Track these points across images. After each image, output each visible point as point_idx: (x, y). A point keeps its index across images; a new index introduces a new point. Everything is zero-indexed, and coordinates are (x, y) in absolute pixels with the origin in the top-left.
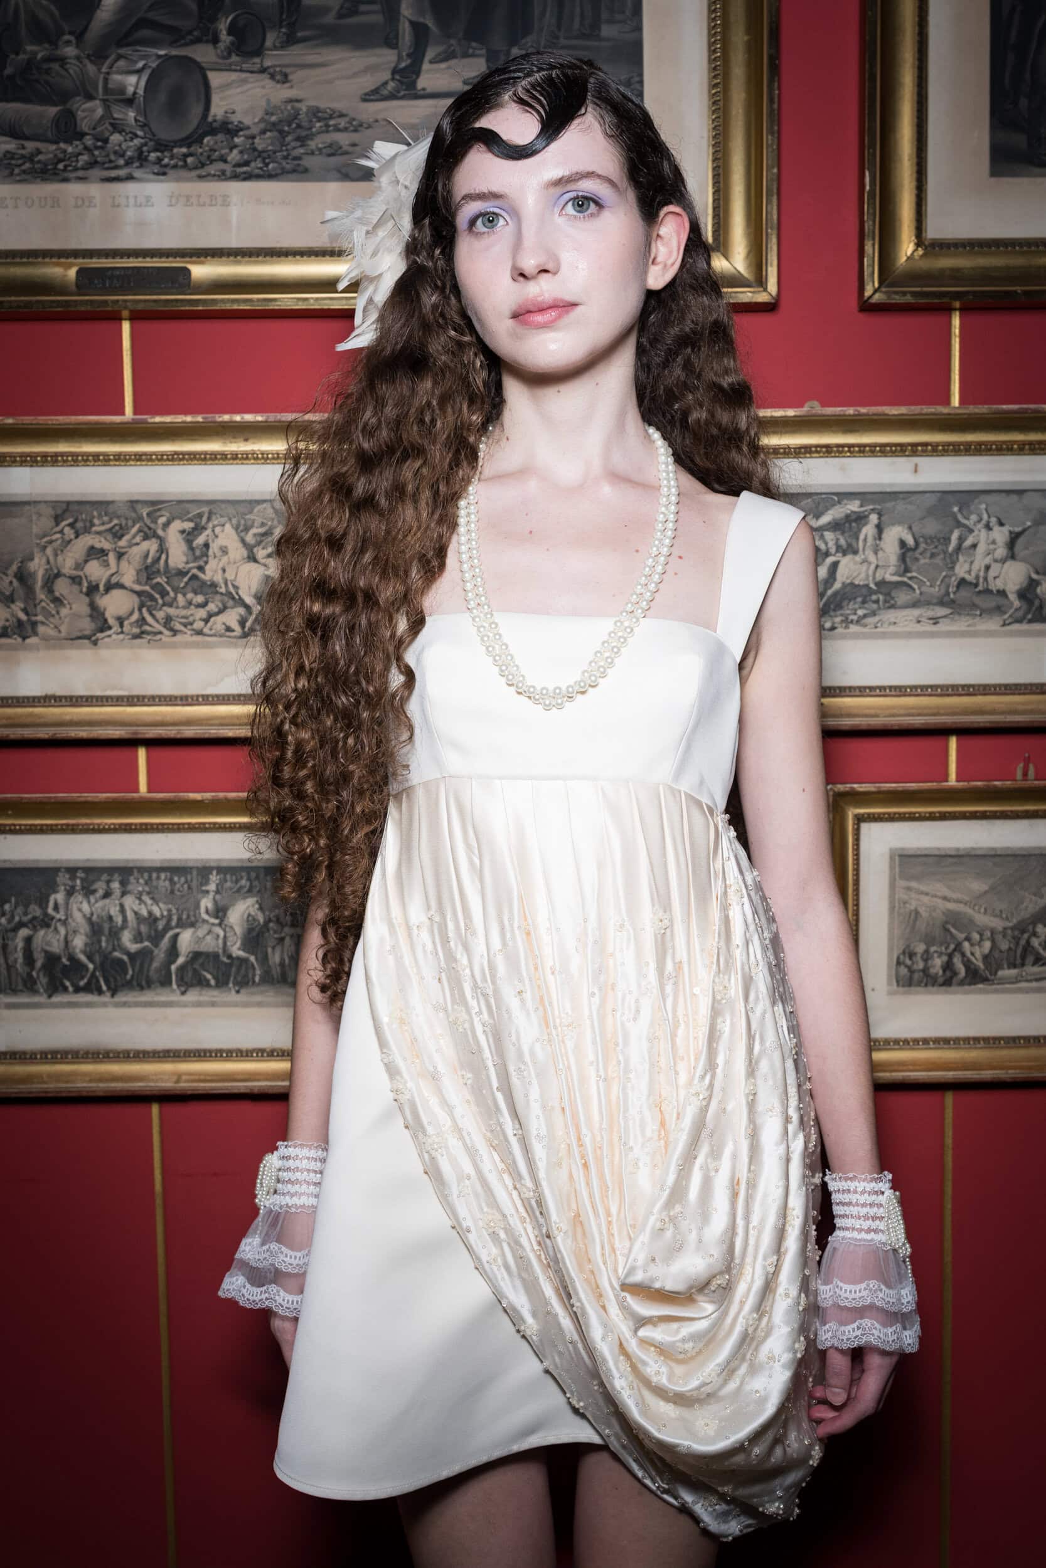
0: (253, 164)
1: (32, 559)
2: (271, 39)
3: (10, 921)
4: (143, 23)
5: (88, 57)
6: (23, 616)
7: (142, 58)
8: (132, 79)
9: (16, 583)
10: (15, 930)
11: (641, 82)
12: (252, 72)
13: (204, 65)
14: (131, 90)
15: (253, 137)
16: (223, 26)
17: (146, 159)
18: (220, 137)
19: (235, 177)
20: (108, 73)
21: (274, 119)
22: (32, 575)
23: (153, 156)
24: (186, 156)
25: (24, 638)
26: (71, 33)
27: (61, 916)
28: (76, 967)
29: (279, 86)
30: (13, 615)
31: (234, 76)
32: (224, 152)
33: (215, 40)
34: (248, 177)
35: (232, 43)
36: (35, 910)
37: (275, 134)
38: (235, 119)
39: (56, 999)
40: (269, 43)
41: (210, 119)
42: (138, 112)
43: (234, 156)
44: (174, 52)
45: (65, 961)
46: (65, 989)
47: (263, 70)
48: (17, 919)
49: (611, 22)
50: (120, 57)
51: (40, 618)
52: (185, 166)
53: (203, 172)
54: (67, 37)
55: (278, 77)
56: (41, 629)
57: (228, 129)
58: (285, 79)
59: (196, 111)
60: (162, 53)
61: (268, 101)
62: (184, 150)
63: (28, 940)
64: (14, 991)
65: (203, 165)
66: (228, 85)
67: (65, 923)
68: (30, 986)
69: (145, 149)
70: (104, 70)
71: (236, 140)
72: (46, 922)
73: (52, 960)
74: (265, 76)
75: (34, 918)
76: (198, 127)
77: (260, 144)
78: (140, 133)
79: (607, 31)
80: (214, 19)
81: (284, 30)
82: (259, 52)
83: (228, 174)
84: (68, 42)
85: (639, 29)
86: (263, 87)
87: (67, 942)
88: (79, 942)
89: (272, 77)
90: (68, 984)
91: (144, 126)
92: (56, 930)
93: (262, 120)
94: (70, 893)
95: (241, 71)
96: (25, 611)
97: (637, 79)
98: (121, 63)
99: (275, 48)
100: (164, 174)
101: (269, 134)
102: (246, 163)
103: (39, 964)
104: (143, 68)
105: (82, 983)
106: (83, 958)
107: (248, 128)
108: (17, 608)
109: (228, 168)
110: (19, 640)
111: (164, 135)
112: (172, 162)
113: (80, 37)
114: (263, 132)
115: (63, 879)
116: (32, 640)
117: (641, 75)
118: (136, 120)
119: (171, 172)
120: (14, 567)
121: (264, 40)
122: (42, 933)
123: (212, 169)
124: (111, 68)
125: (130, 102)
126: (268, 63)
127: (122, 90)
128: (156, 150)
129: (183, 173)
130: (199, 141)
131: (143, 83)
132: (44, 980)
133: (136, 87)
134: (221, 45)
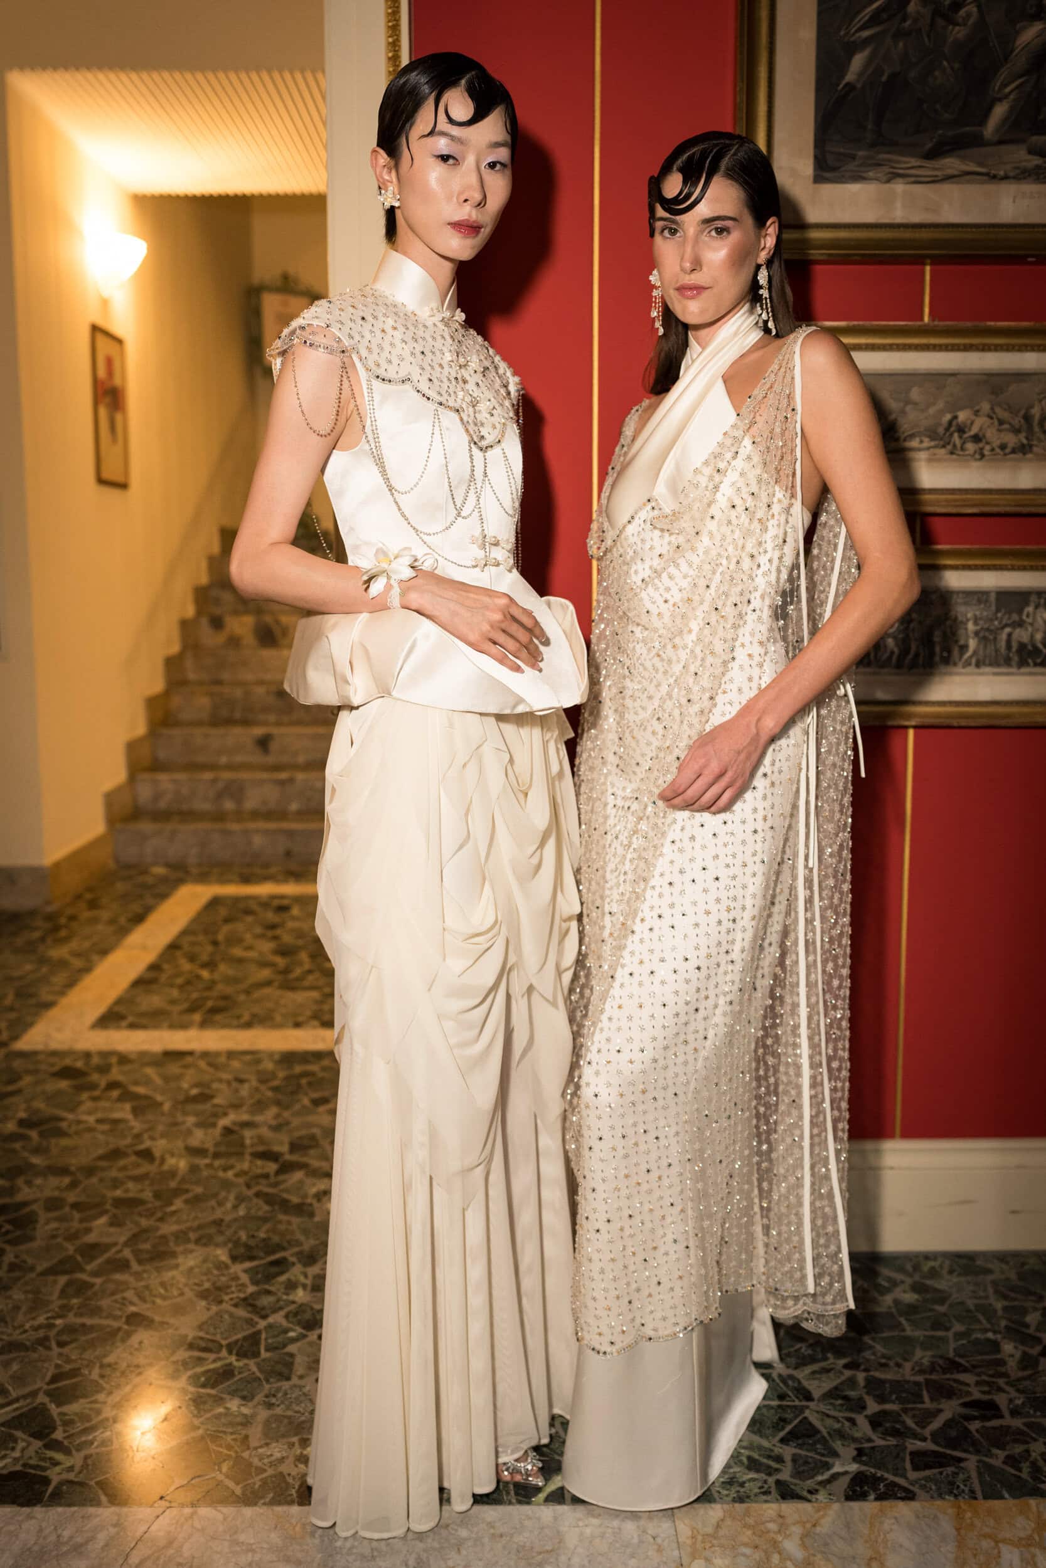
1: (1032, 407)
3: (1000, 623)
6: (1025, 441)
9: (1022, 421)
10: (1003, 628)
22: (1033, 416)
25: (1024, 454)
27: (1030, 620)
28: (1036, 651)
30: (1020, 440)
36: (1015, 617)
39: (1023, 670)
45: (1030, 647)
46: (1028, 665)
48: (1004, 622)
51: (1035, 442)
56: (1035, 449)
63: (1010, 635)
64: (998, 665)
67: (1032, 624)
68: (1008, 662)
72: (1020, 624)
73: (1022, 647)
75: (1014, 622)
87: (1032, 636)
88: (1039, 637)
90: (1030, 661)
92: (1027, 629)
94: (1037, 607)
96: (1027, 438)
103: (1014, 649)
105: (1039, 661)
106: (1040, 646)
108: (1022, 438)
110: (1021, 455)
115: (1033, 598)
116: (1029, 456)
120: (1022, 412)
122: (1018, 630)
132: (1016, 658)
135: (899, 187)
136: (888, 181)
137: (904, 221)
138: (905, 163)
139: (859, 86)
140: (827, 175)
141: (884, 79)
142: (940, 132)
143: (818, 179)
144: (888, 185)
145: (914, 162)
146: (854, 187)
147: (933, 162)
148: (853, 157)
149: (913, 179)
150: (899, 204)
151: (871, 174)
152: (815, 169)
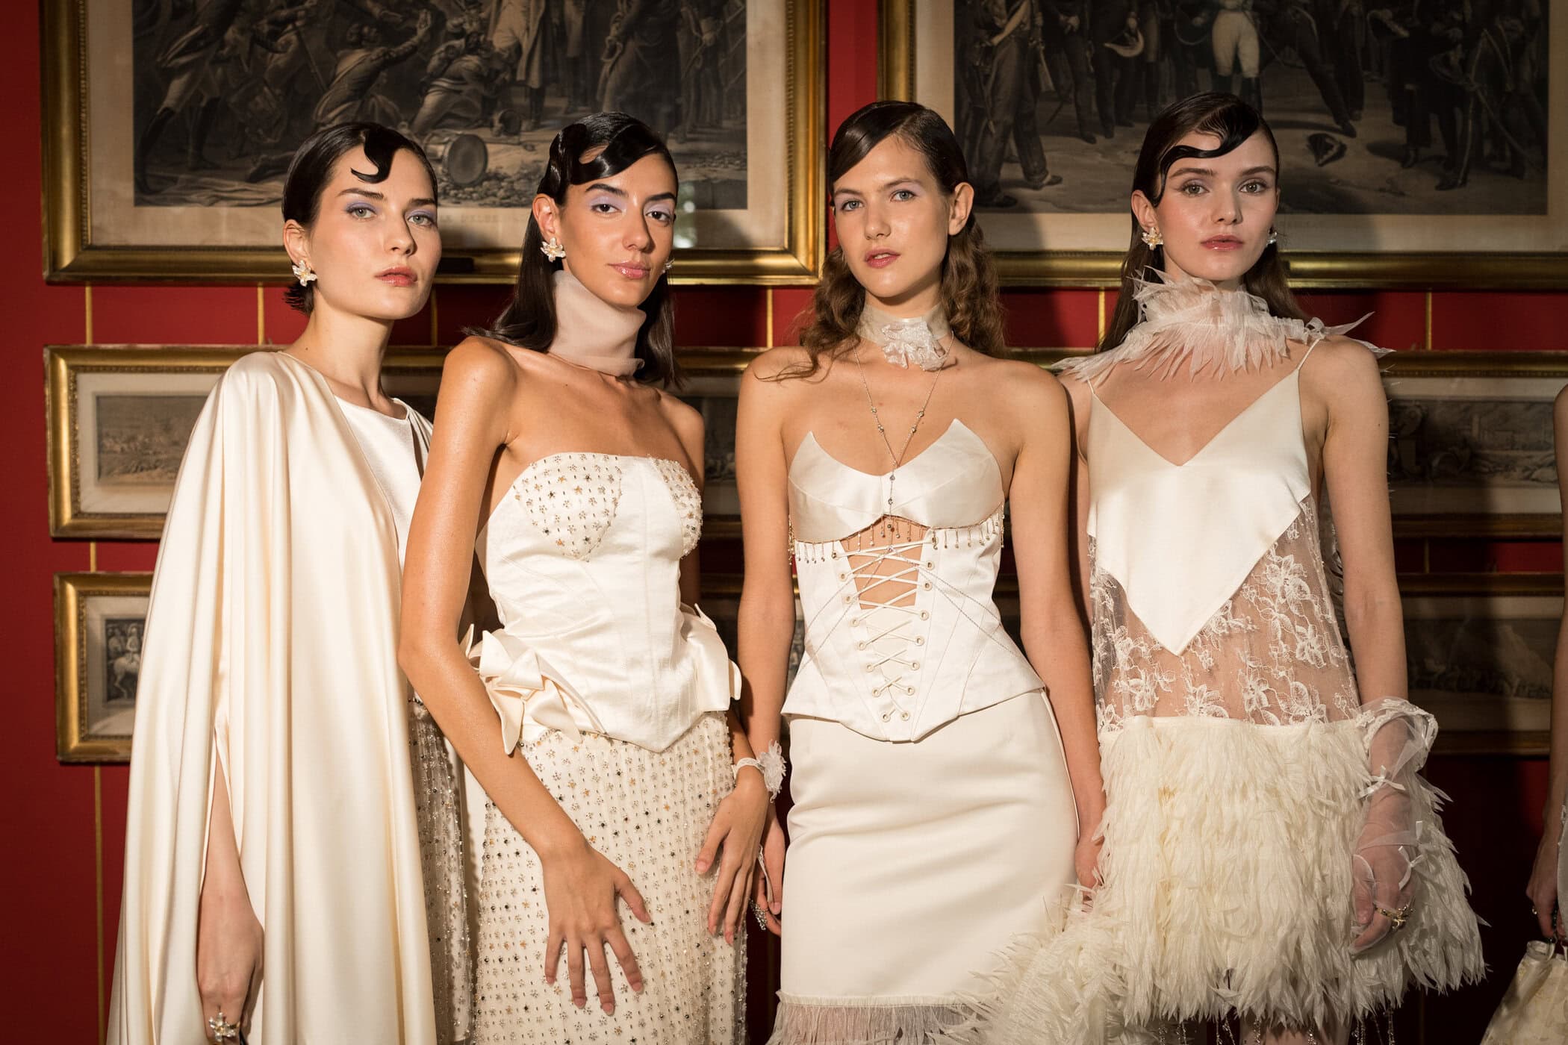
0: (512, 198)
2: (525, 125)
4: (449, 115)
5: (416, 134)
7: (448, 135)
8: (441, 148)
11: (746, 154)
12: (513, 144)
13: (485, 140)
14: (440, 154)
15: (512, 182)
16: (496, 117)
17: (448, 194)
18: (493, 182)
19: (502, 205)
20: (427, 144)
21: (525, 171)
23: (452, 192)
24: (472, 193)
26: (406, 120)
29: (529, 153)
31: (502, 147)
32: (496, 190)
33: (492, 126)
34: (509, 205)
35: (502, 128)
37: (526, 181)
38: (502, 172)
40: (523, 128)
41: (487, 171)
42: (444, 166)
43: (501, 193)
44: (467, 132)
47: (520, 144)
49: (729, 118)
50: (434, 135)
52: (472, 199)
53: (482, 202)
54: (403, 123)
55: (529, 148)
57: (497, 177)
58: (533, 149)
59: (479, 166)
60: (460, 132)
61: (522, 162)
62: (471, 189)
65: (482, 198)
66: (499, 152)
69: (448, 188)
70: (425, 141)
71: (503, 184)
74: (520, 147)
76: (480, 175)
77: (517, 186)
78: (445, 179)
79: (726, 124)
80: (491, 114)
81: (533, 120)
82: (517, 133)
83: (497, 203)
84: (403, 126)
85: (745, 123)
86: (519, 153)
89: (525, 147)
91: (447, 175)
93: (518, 173)
95: (507, 144)
97: (742, 152)
98: (435, 139)
99: (527, 131)
100: (459, 203)
101: (522, 181)
102: (509, 197)
104: (449, 141)
107: (509, 177)
109: (497, 200)
111: (459, 180)
112: (464, 196)
113: (411, 123)
114: (519, 179)
117: (745, 149)
118: (443, 172)
119: (463, 203)
121: (520, 126)
123: (488, 200)
124: (429, 140)
125: (439, 161)
126: (523, 139)
127: (435, 154)
128: (454, 189)
129: (471, 203)
130: (480, 184)
131: (447, 150)
133: (444, 151)
134: (495, 129)
135: (223, 210)
136: (211, 204)
137: (230, 244)
138: (227, 186)
139: (178, 110)
140: (148, 198)
141: (203, 104)
142: (264, 156)
143: (139, 202)
144: (211, 208)
145: (237, 185)
146: (178, 210)
147: (256, 185)
148: (175, 181)
149: (237, 202)
150: (224, 226)
151: (194, 197)
152: (136, 192)
